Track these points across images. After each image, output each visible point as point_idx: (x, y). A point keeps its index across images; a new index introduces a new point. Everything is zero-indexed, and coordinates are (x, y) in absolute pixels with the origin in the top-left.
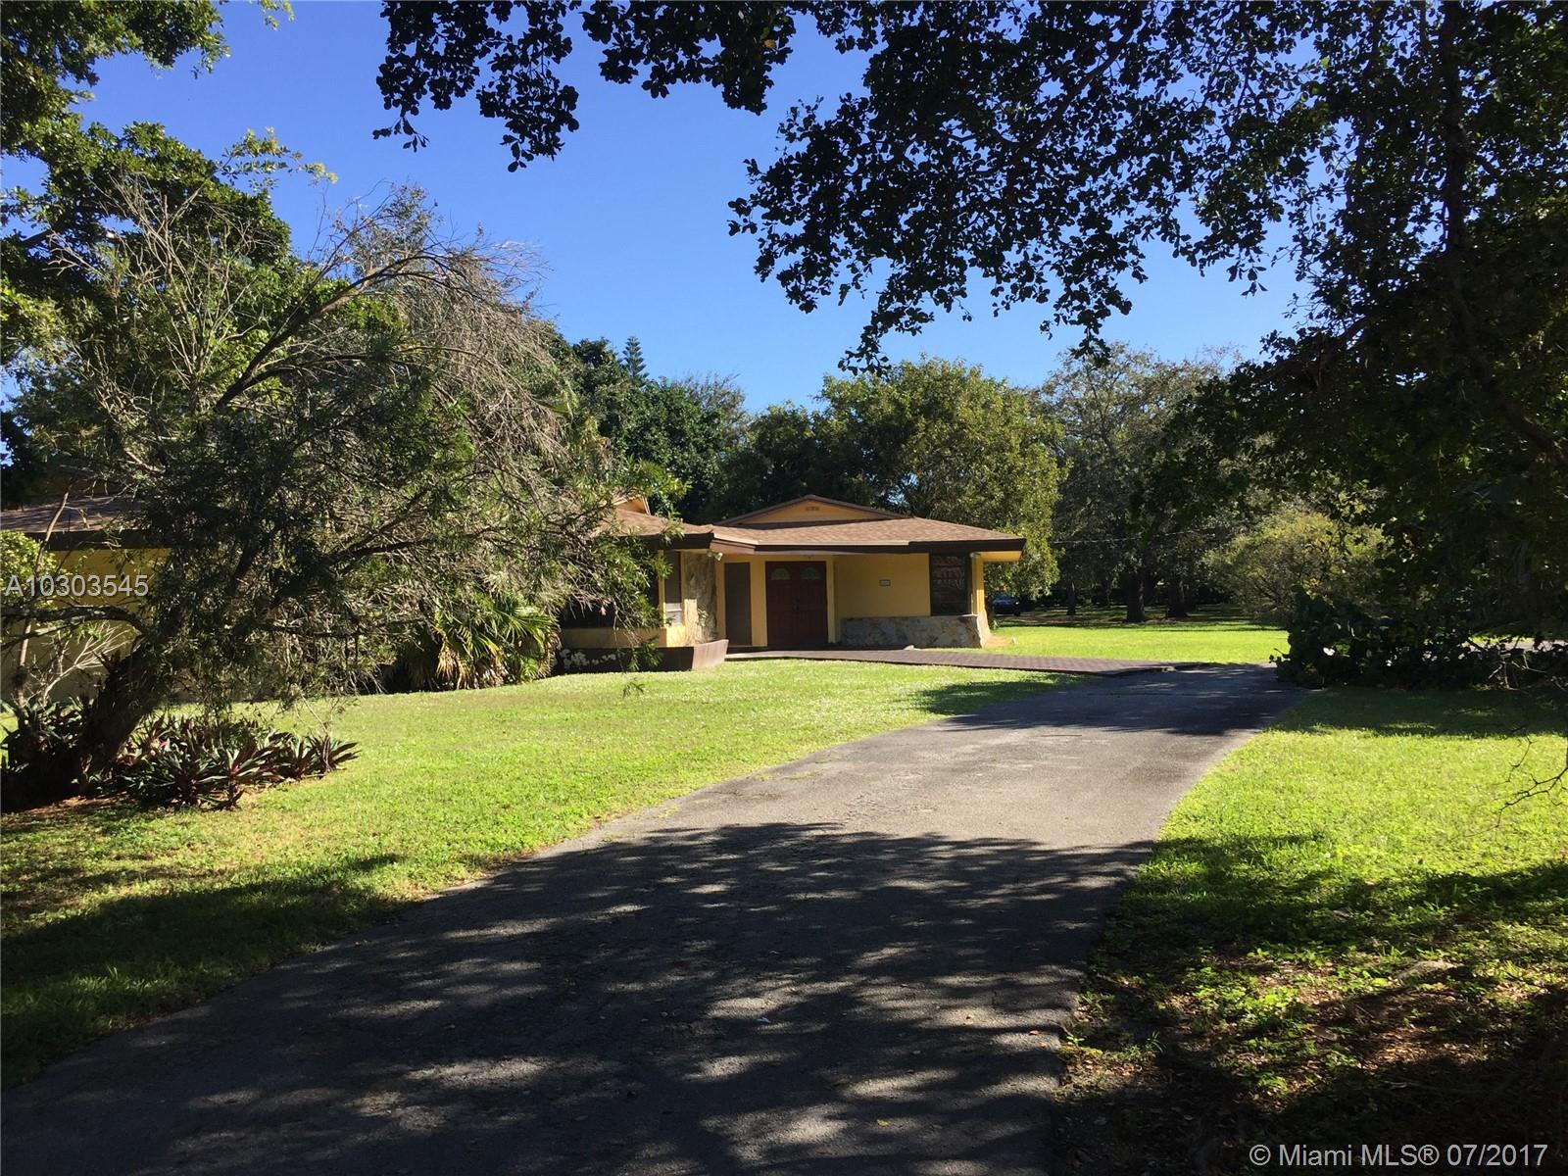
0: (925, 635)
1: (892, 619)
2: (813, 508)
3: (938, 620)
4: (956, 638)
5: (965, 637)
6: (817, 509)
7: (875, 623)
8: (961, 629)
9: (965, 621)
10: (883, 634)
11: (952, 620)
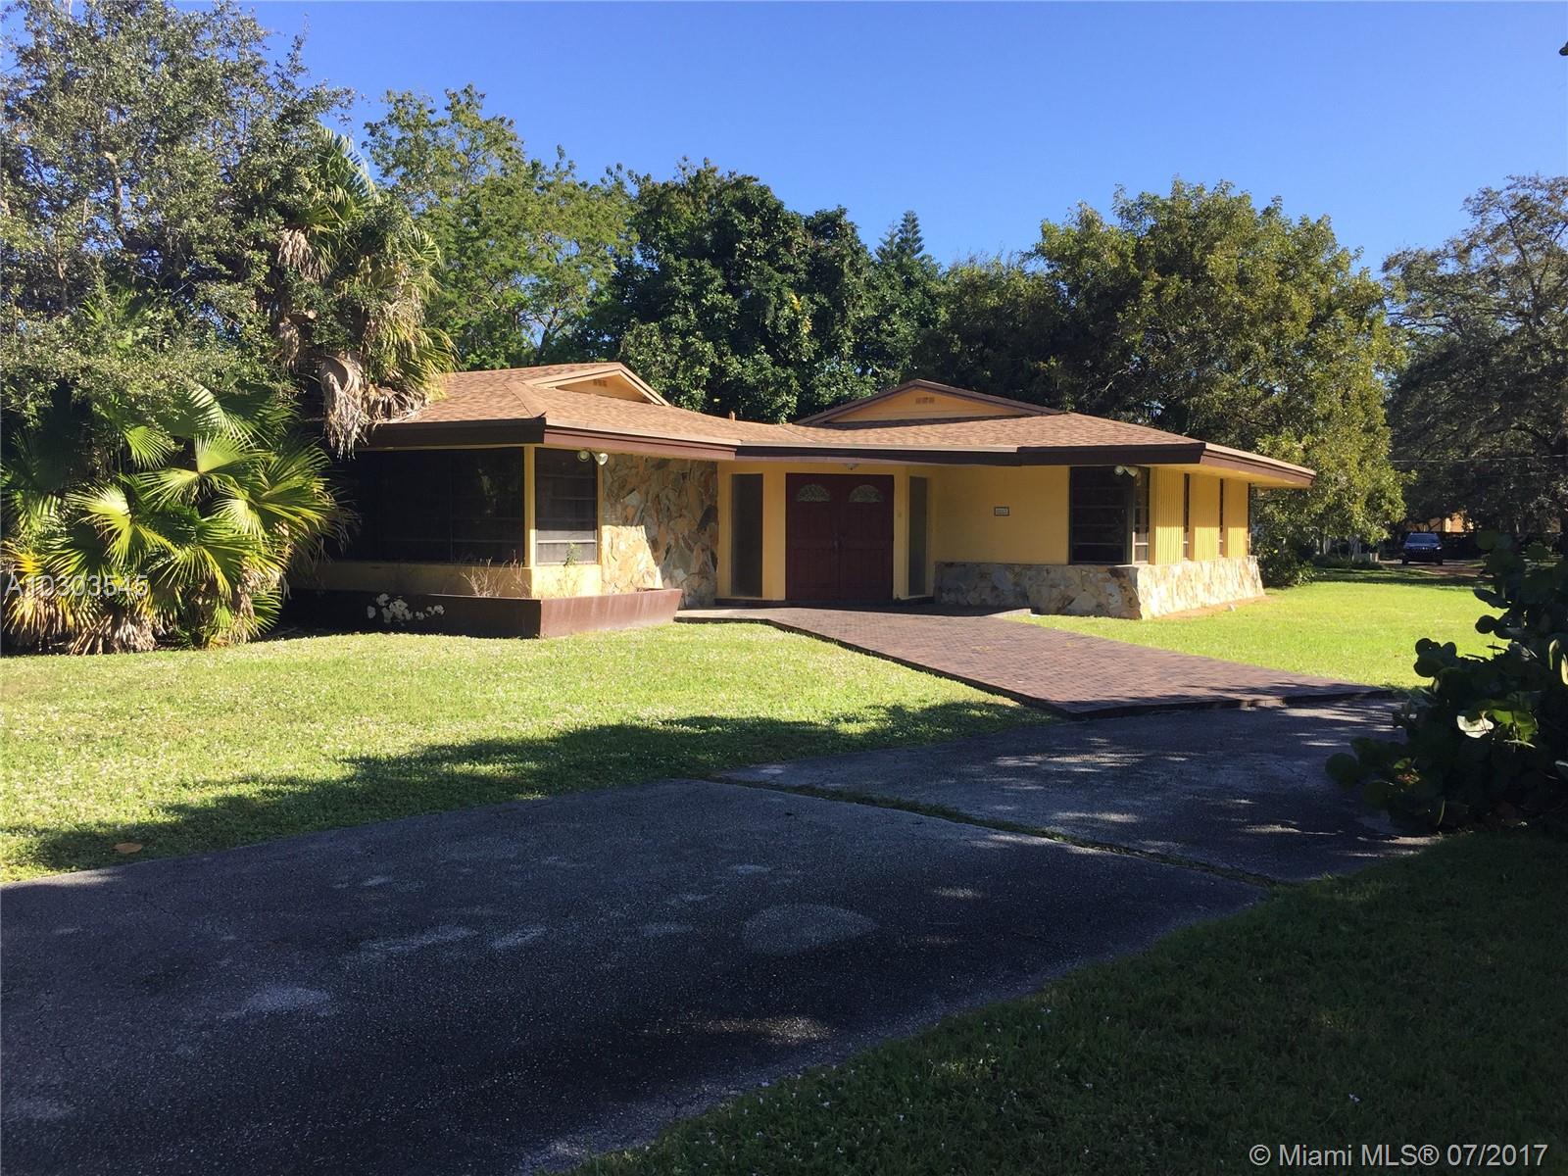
0: (1055, 592)
1: (1009, 567)
2: (925, 400)
3: (1077, 572)
4: (1103, 600)
5: (1116, 600)
6: (932, 400)
7: (979, 572)
8: (1112, 587)
9: (1116, 574)
10: (994, 588)
11: (1098, 572)
